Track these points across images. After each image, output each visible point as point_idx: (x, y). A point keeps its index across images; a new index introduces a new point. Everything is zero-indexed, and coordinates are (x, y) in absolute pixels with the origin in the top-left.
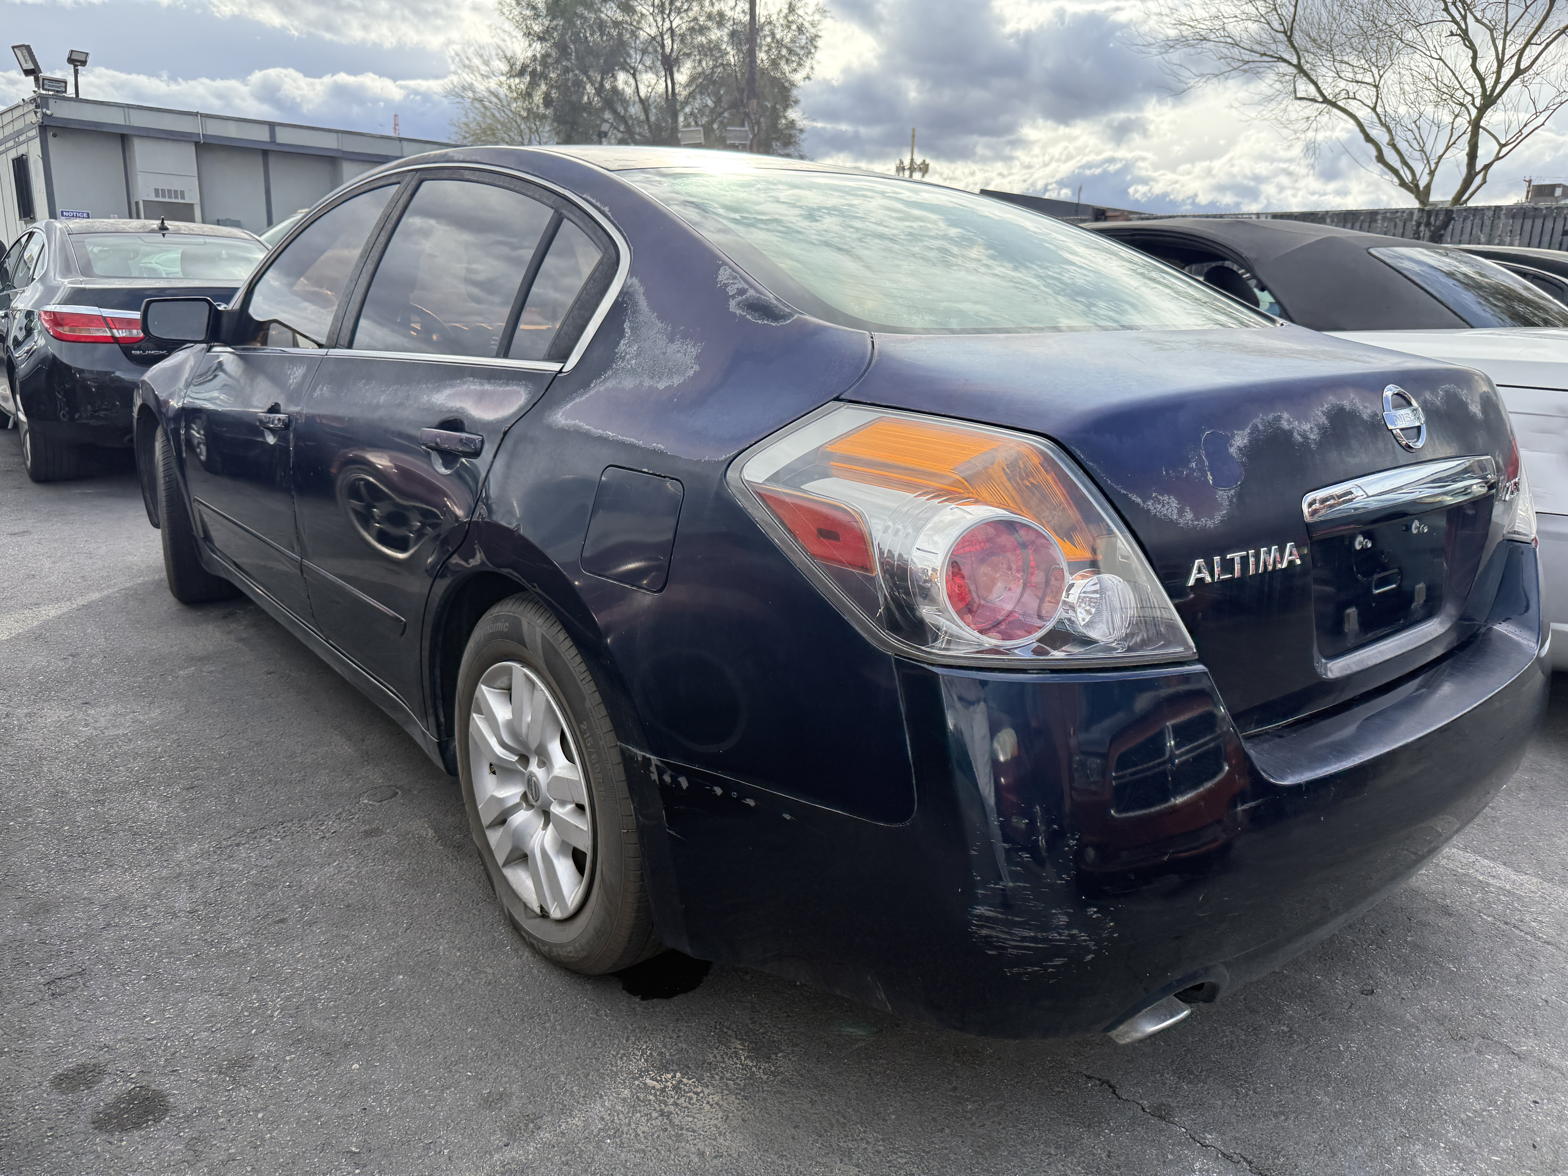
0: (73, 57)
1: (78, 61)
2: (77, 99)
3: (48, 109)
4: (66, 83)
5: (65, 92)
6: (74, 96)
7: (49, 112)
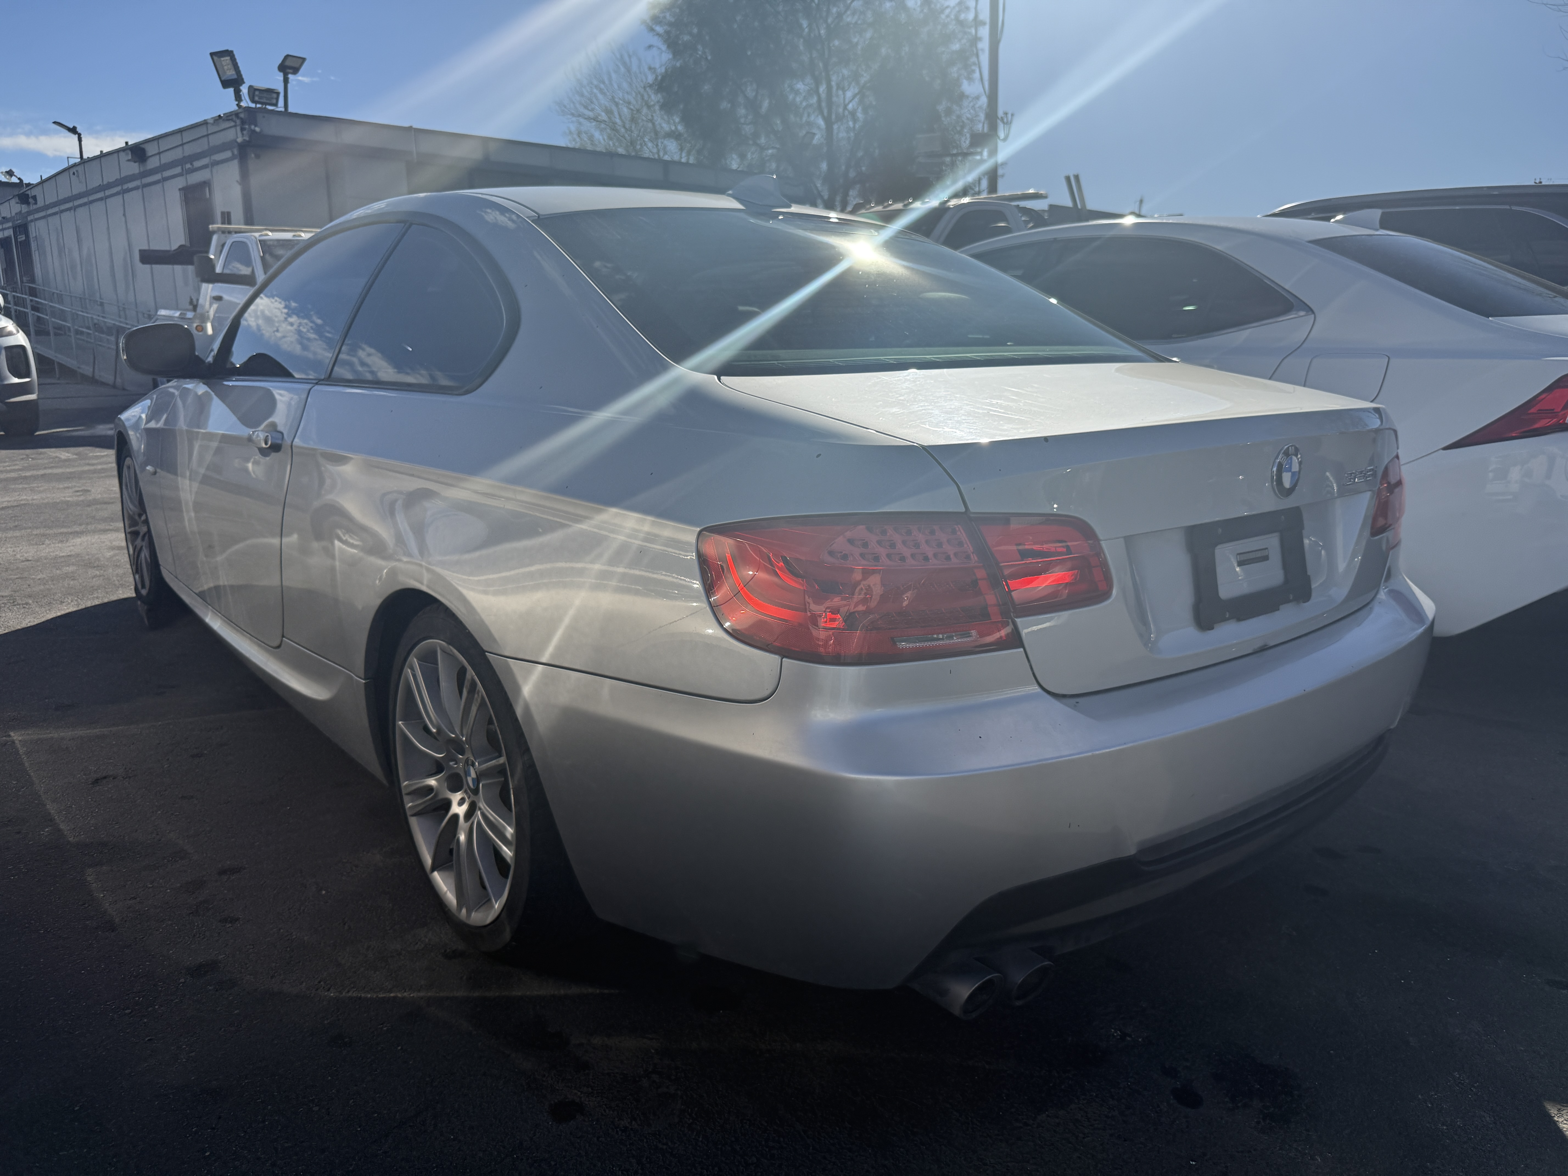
0: (288, 63)
1: (290, 68)
2: (286, 113)
3: (256, 126)
4: (278, 94)
5: (276, 105)
6: (283, 109)
7: (257, 129)
